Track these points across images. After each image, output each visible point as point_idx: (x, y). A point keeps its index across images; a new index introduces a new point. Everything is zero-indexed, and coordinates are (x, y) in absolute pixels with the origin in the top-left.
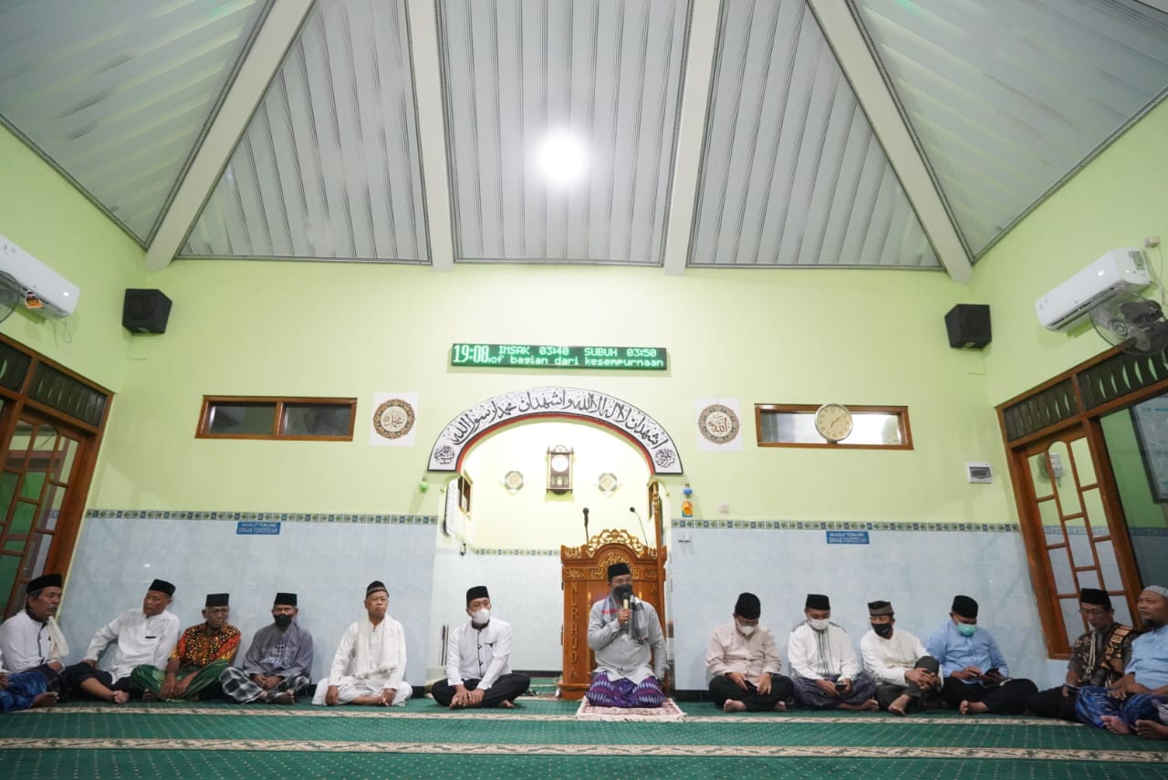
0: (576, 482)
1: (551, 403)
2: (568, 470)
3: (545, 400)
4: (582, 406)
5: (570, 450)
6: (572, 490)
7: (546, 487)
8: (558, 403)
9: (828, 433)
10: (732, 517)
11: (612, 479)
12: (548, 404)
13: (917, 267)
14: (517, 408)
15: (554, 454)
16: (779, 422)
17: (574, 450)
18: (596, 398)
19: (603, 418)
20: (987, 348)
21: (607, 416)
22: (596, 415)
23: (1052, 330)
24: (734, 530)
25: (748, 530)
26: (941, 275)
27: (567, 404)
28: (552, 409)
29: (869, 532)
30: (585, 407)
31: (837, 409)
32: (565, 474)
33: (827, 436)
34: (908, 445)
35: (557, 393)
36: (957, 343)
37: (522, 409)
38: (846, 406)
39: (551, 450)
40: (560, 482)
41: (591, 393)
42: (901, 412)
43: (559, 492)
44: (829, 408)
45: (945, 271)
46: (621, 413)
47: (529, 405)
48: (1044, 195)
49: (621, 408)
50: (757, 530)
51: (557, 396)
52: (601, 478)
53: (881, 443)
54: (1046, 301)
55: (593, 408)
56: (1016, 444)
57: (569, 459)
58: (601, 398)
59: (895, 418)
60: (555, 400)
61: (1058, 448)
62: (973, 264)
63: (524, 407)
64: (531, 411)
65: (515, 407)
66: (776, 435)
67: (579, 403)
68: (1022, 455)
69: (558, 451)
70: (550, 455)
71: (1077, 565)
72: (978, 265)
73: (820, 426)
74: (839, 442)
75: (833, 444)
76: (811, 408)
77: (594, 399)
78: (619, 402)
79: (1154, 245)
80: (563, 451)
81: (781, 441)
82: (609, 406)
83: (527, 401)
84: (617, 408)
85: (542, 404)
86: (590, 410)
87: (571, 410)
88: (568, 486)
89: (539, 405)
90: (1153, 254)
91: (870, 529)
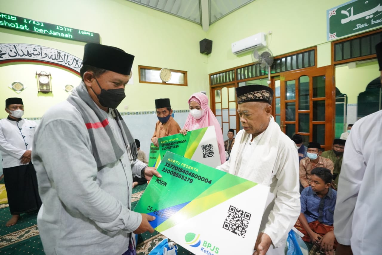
0: (53, 88)
1: (33, 54)
2: (49, 82)
3: (28, 51)
4: (54, 57)
5: (49, 74)
6: (52, 92)
7: (37, 90)
8: (37, 54)
9: (164, 79)
10: (130, 111)
11: (71, 87)
12: (31, 54)
13: (194, 21)
14: (7, 54)
15: (40, 75)
16: (146, 73)
17: (51, 74)
18: (62, 54)
19: (67, 65)
20: (209, 55)
21: (69, 65)
22: (63, 63)
23: (234, 54)
24: (130, 116)
25: (136, 115)
26: (200, 26)
27: (44, 55)
28: (33, 57)
29: (174, 113)
30: (55, 59)
31: (167, 70)
32: (48, 85)
33: (163, 79)
34: (186, 84)
35: (36, 48)
36: (202, 52)
37: (11, 55)
38: (170, 69)
39: (38, 73)
40: (45, 88)
41: (59, 51)
42: (185, 73)
43: (45, 92)
44: (164, 70)
45: (202, 25)
46: (77, 63)
47: (17, 53)
48: (239, 7)
49: (77, 61)
50: (139, 115)
51: (36, 50)
52: (66, 86)
53: (178, 83)
54: (236, 44)
55: (61, 60)
56: (213, 86)
57: (49, 78)
58: (65, 55)
59: (182, 75)
60: (35, 53)
61: (225, 89)
62: (210, 25)
63: (13, 54)
64: (18, 57)
65: (5, 54)
66: (145, 79)
67: (52, 56)
68: (214, 90)
69: (42, 74)
70: (38, 76)
71: (223, 121)
72: (211, 26)
73: (161, 76)
74: (167, 83)
75: (164, 83)
76: (159, 69)
77: (61, 55)
78: (76, 58)
79: (270, 34)
80: (45, 74)
81: (147, 81)
82: (70, 59)
83: (14, 50)
84: (75, 61)
85: (26, 54)
86: (58, 60)
87: (47, 59)
88: (49, 90)
89: (24, 54)
90: (269, 37)
91: (174, 112)
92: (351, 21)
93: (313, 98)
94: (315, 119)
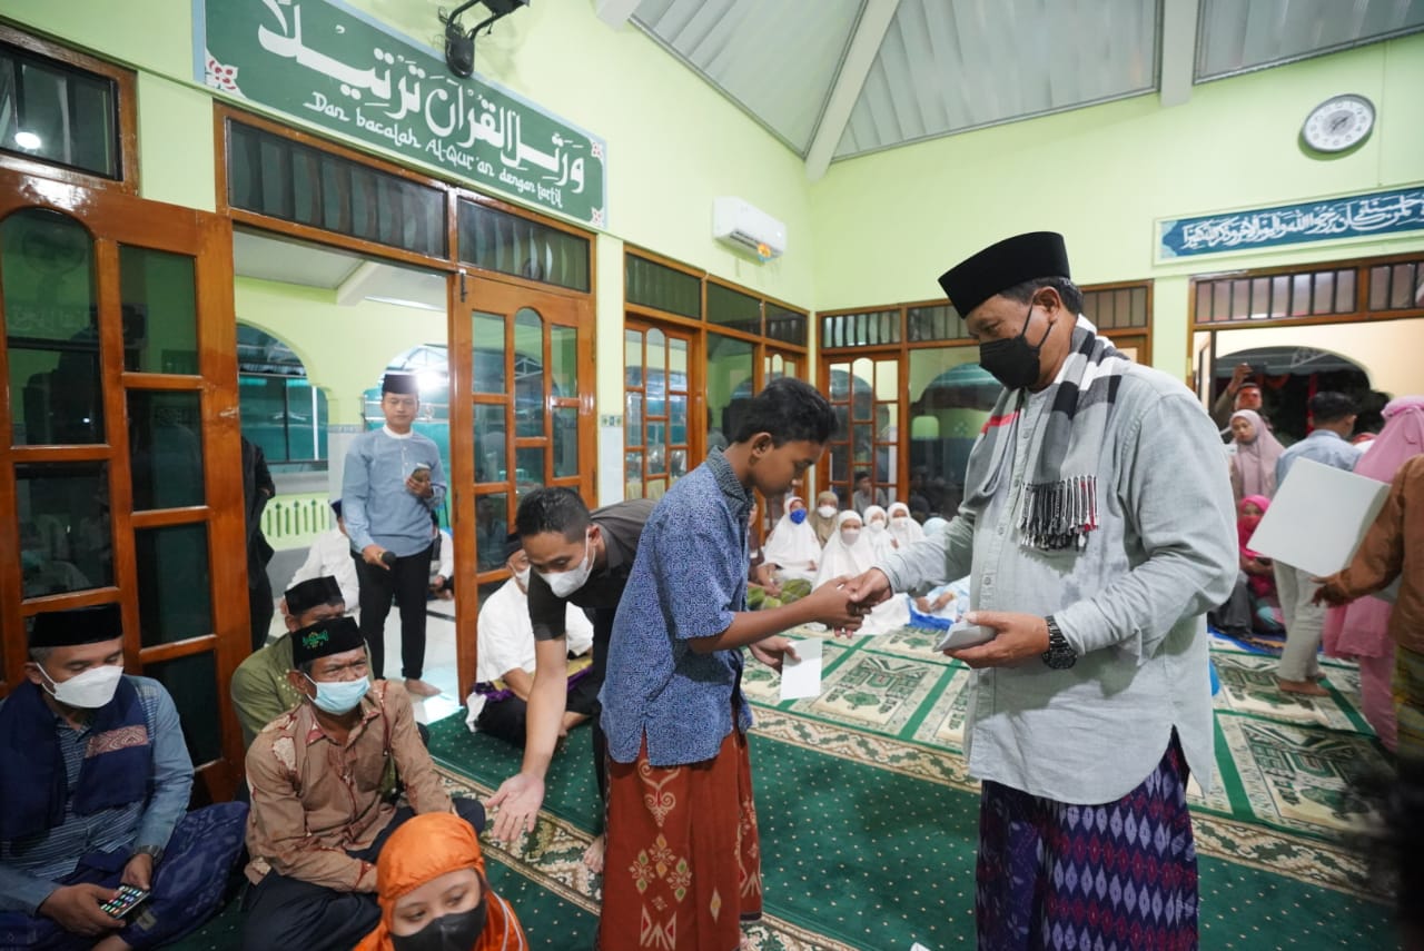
92: (295, 58)
93: (125, 374)
94: (144, 493)
